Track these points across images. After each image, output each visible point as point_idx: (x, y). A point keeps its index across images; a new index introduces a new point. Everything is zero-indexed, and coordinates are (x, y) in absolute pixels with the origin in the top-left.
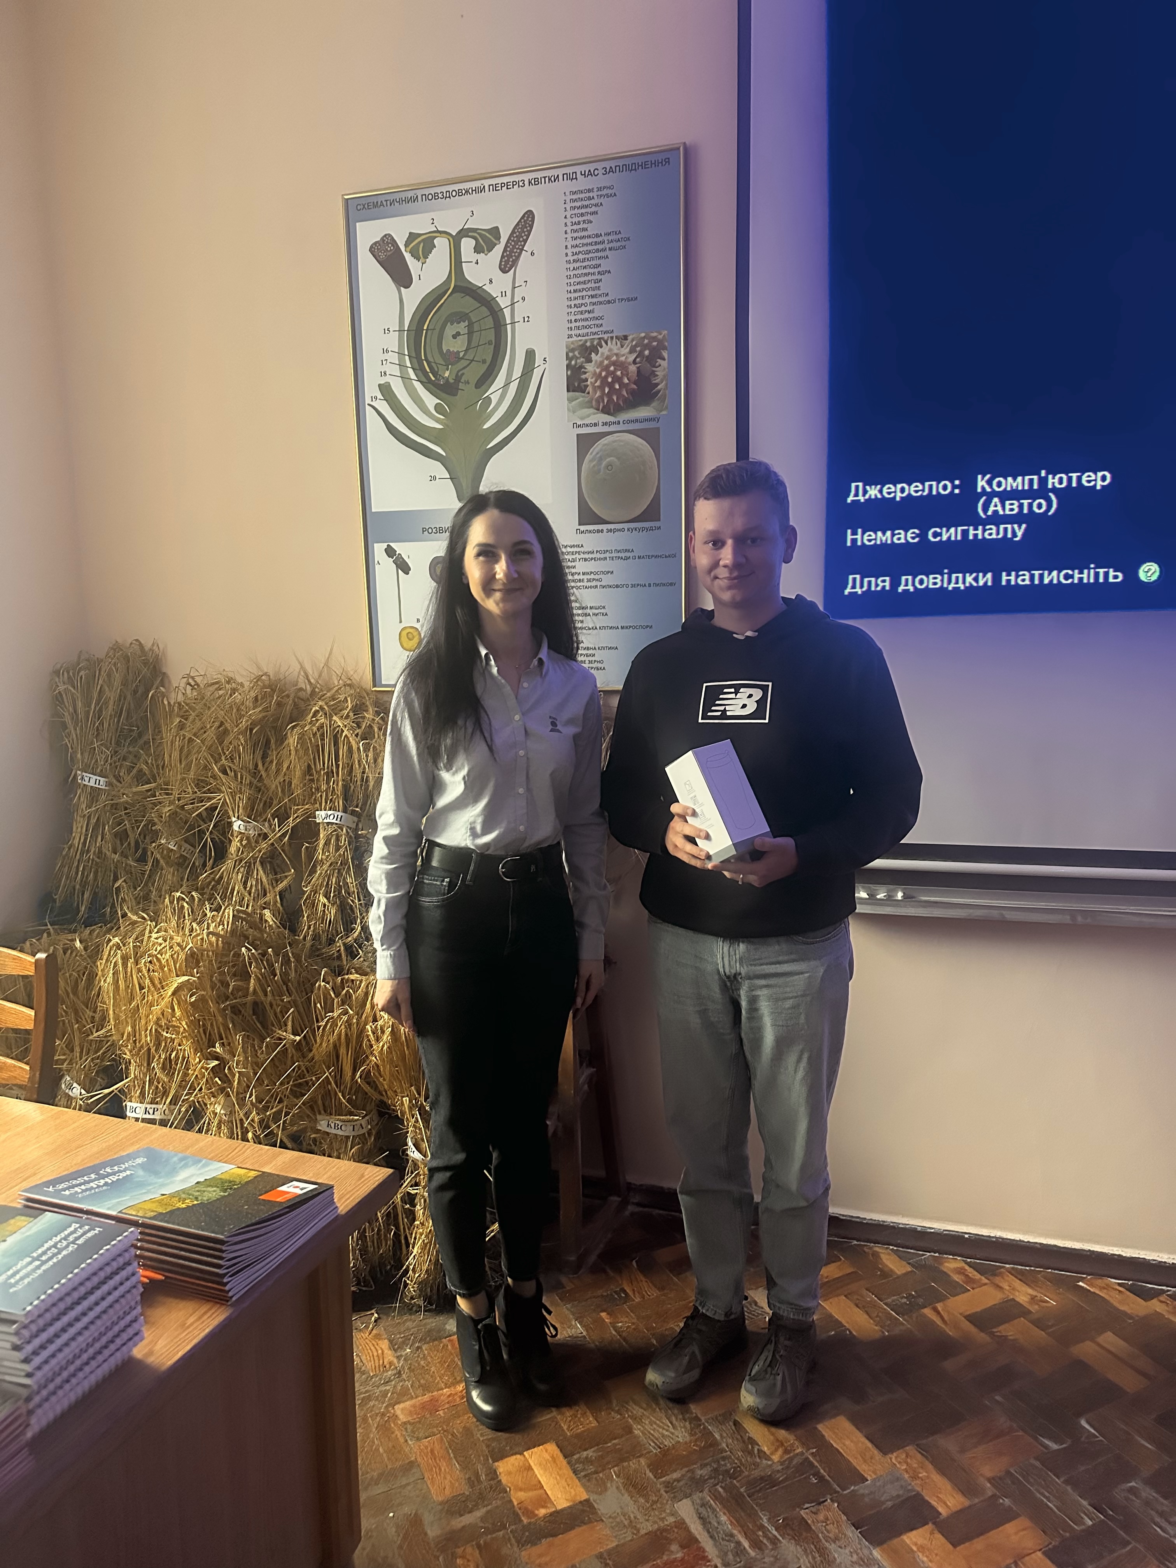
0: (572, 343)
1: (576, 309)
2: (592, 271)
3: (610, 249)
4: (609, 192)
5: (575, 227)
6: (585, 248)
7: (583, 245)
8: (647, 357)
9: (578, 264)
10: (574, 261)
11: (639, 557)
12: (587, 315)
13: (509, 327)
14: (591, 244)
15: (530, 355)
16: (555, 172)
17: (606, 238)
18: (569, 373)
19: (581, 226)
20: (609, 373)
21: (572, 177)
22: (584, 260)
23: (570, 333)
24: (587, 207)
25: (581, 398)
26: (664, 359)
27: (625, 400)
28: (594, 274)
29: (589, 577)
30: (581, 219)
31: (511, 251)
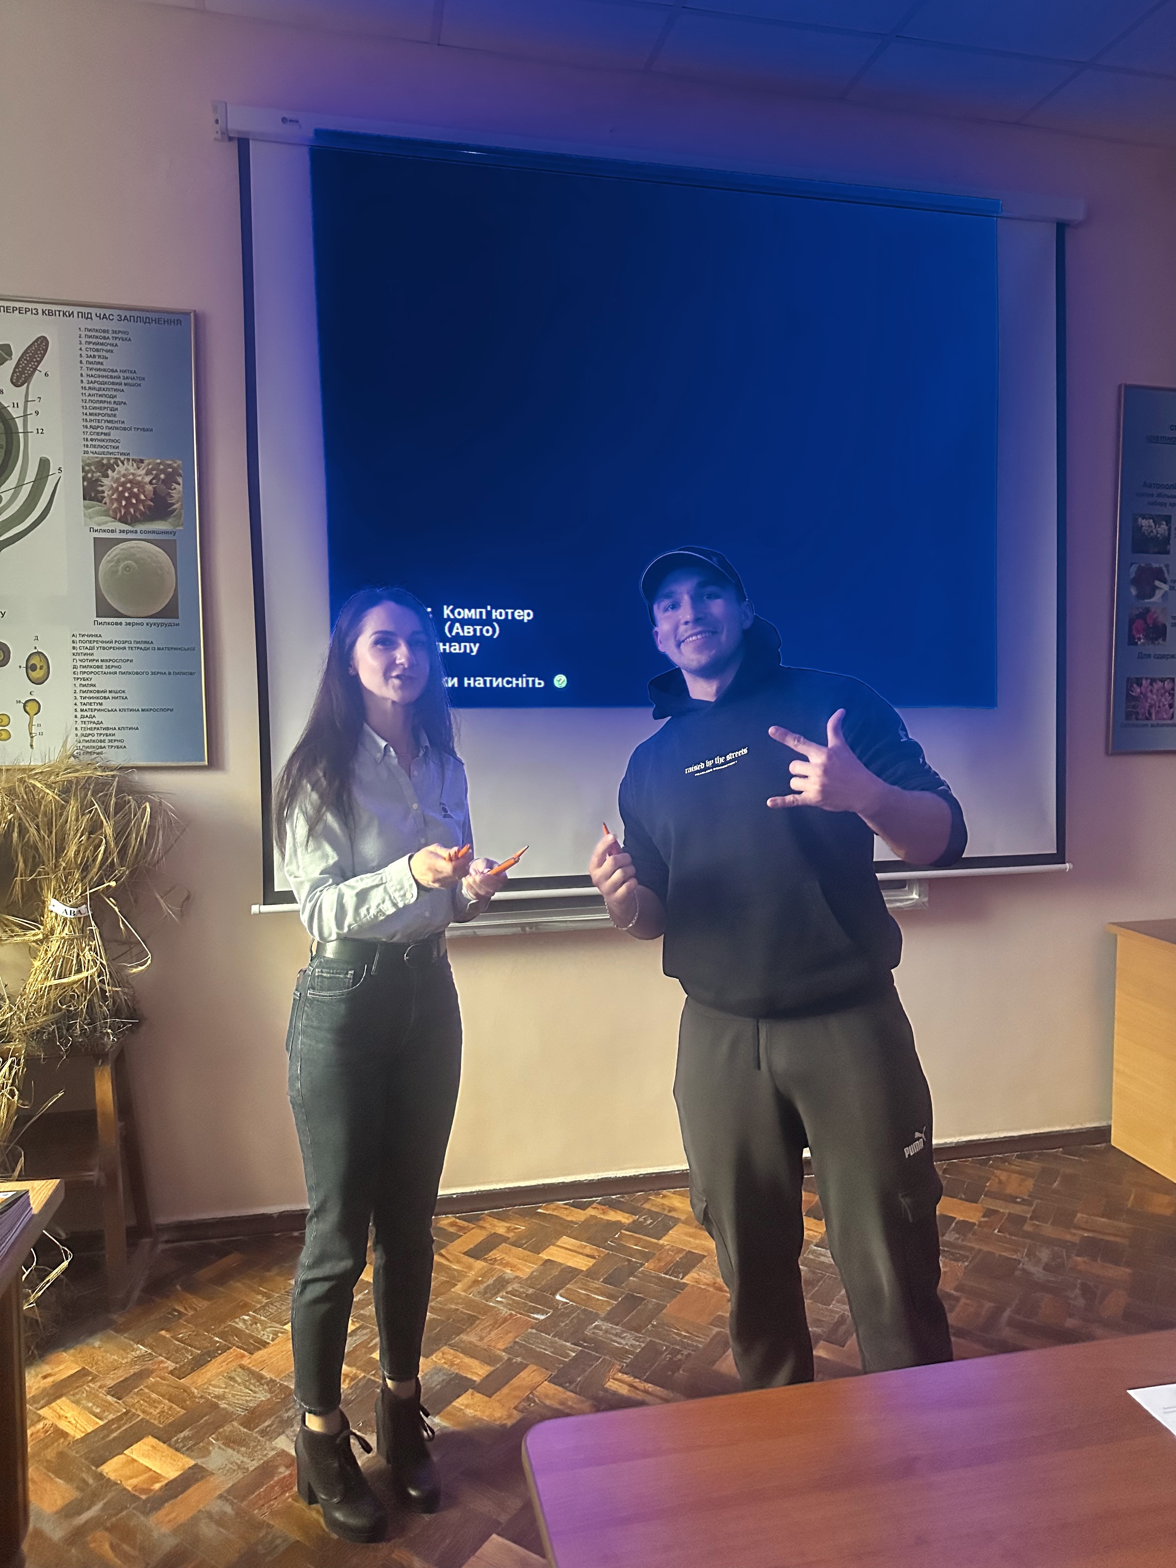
0: (88, 458)
1: (92, 430)
2: (109, 400)
3: (125, 384)
4: (125, 336)
5: (91, 360)
6: (101, 380)
7: (99, 376)
8: (163, 480)
9: (94, 392)
10: (90, 388)
11: (159, 649)
12: (103, 437)
13: (21, 435)
14: (106, 377)
15: (44, 464)
16: (70, 309)
17: (121, 375)
18: (85, 483)
19: (97, 360)
20: (126, 489)
21: (88, 317)
22: (99, 390)
23: (86, 449)
24: (102, 344)
25: (98, 507)
26: (179, 484)
27: (142, 514)
28: (110, 403)
29: (108, 664)
30: (96, 353)
31: (24, 368)
